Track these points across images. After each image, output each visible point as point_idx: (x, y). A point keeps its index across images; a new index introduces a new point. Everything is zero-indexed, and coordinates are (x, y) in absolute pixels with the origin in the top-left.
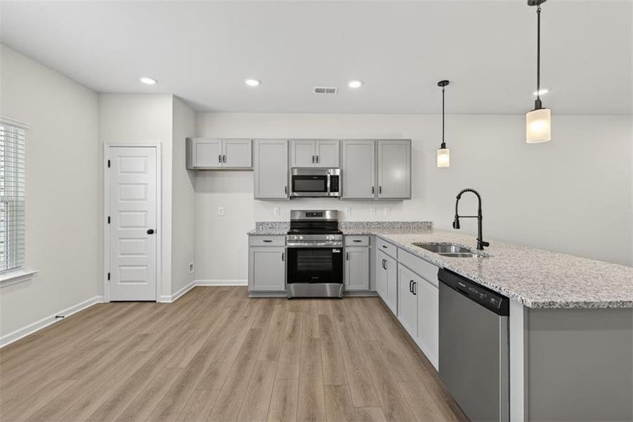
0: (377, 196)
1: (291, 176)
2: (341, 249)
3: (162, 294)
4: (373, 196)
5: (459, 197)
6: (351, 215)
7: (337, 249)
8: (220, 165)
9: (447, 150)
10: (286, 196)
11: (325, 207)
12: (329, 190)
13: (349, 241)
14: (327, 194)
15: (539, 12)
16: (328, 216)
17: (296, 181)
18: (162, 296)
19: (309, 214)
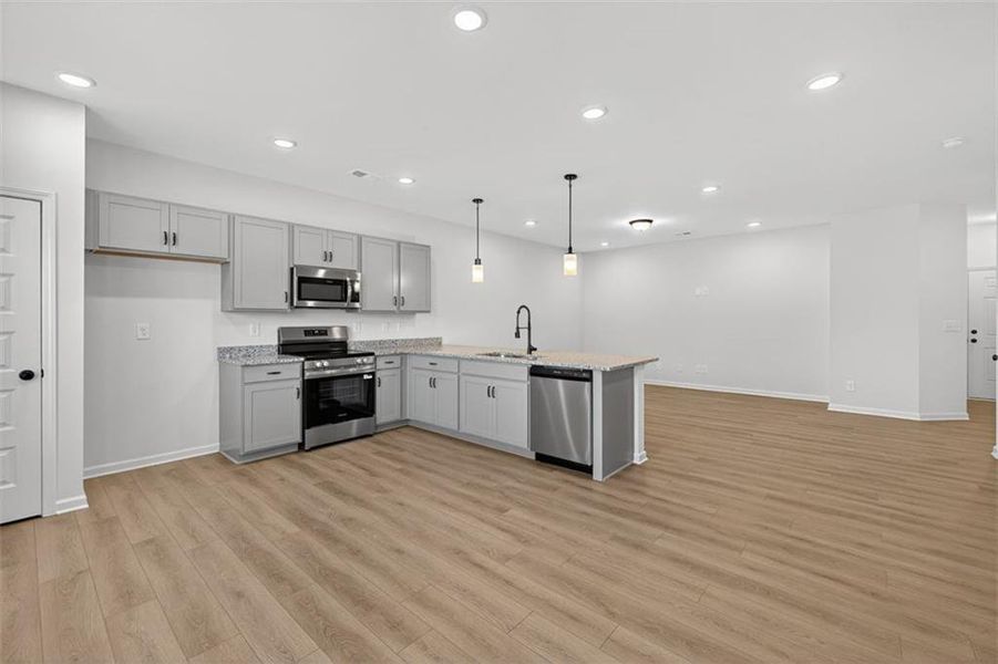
0: (400, 308)
1: (295, 279)
2: (373, 374)
3: (58, 499)
4: (395, 308)
5: (519, 312)
6: (361, 331)
7: (368, 374)
8: (165, 249)
9: (481, 266)
10: (286, 306)
11: (333, 322)
12: (349, 299)
13: (381, 363)
14: (345, 305)
15: (570, 186)
16: (336, 335)
17: (303, 285)
18: (58, 502)
19: (309, 332)
